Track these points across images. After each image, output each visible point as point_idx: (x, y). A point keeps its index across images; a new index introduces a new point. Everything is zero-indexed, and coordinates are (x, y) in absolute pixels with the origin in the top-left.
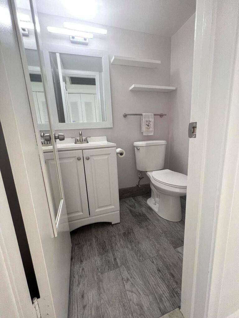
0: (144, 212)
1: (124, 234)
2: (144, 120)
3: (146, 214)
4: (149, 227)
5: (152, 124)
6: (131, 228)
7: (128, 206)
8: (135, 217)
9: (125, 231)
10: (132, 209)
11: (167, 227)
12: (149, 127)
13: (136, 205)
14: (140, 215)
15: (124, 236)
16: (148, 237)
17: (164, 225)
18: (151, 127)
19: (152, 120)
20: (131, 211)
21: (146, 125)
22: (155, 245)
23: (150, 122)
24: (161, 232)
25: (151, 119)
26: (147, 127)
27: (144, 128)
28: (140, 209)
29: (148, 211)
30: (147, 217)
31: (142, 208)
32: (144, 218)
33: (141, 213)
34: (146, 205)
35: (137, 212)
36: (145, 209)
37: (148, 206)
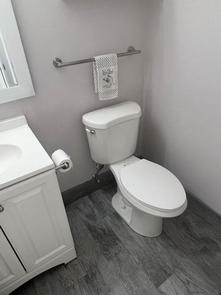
0: (110, 224)
1: (87, 277)
2: (98, 71)
3: (114, 229)
4: (121, 254)
5: (114, 77)
6: (95, 264)
7: (84, 218)
8: (98, 239)
9: (87, 272)
10: (90, 222)
11: (144, 250)
12: (109, 84)
13: (96, 212)
14: (105, 233)
15: (87, 282)
16: (121, 276)
17: (141, 247)
18: (114, 83)
19: (114, 68)
20: (90, 228)
21: (104, 80)
22: (131, 289)
23: (110, 72)
24: (137, 261)
25: (112, 68)
26: (106, 83)
27: (100, 88)
28: (103, 220)
29: (115, 223)
30: (115, 235)
31: (105, 218)
32: (111, 238)
33: (106, 228)
34: (111, 210)
35: (100, 227)
36: (110, 219)
37: (114, 212)
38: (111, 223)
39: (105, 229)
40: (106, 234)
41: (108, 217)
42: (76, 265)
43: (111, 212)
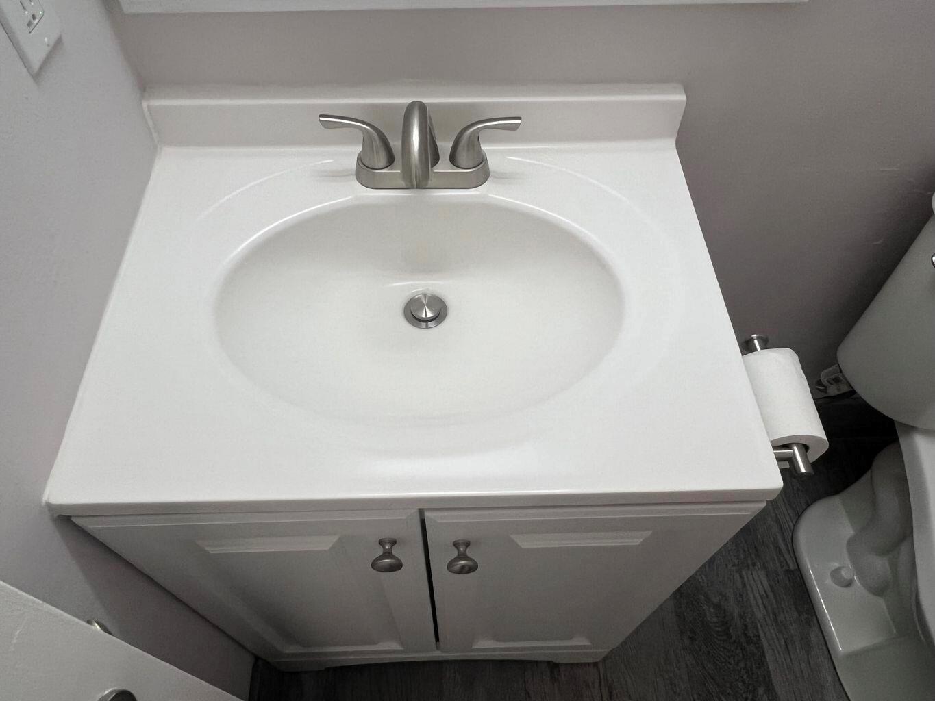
0: (758, 610)
3: (766, 634)
28: (737, 576)
29: (781, 617)
30: (762, 663)
31: (750, 572)
32: (742, 665)
33: (736, 615)
34: (780, 552)
35: (715, 600)
36: (768, 588)
37: (792, 567)
38: (765, 607)
39: (733, 618)
40: (728, 635)
41: (762, 574)
42: (587, 686)
43: (781, 563)
